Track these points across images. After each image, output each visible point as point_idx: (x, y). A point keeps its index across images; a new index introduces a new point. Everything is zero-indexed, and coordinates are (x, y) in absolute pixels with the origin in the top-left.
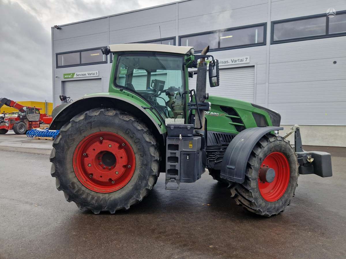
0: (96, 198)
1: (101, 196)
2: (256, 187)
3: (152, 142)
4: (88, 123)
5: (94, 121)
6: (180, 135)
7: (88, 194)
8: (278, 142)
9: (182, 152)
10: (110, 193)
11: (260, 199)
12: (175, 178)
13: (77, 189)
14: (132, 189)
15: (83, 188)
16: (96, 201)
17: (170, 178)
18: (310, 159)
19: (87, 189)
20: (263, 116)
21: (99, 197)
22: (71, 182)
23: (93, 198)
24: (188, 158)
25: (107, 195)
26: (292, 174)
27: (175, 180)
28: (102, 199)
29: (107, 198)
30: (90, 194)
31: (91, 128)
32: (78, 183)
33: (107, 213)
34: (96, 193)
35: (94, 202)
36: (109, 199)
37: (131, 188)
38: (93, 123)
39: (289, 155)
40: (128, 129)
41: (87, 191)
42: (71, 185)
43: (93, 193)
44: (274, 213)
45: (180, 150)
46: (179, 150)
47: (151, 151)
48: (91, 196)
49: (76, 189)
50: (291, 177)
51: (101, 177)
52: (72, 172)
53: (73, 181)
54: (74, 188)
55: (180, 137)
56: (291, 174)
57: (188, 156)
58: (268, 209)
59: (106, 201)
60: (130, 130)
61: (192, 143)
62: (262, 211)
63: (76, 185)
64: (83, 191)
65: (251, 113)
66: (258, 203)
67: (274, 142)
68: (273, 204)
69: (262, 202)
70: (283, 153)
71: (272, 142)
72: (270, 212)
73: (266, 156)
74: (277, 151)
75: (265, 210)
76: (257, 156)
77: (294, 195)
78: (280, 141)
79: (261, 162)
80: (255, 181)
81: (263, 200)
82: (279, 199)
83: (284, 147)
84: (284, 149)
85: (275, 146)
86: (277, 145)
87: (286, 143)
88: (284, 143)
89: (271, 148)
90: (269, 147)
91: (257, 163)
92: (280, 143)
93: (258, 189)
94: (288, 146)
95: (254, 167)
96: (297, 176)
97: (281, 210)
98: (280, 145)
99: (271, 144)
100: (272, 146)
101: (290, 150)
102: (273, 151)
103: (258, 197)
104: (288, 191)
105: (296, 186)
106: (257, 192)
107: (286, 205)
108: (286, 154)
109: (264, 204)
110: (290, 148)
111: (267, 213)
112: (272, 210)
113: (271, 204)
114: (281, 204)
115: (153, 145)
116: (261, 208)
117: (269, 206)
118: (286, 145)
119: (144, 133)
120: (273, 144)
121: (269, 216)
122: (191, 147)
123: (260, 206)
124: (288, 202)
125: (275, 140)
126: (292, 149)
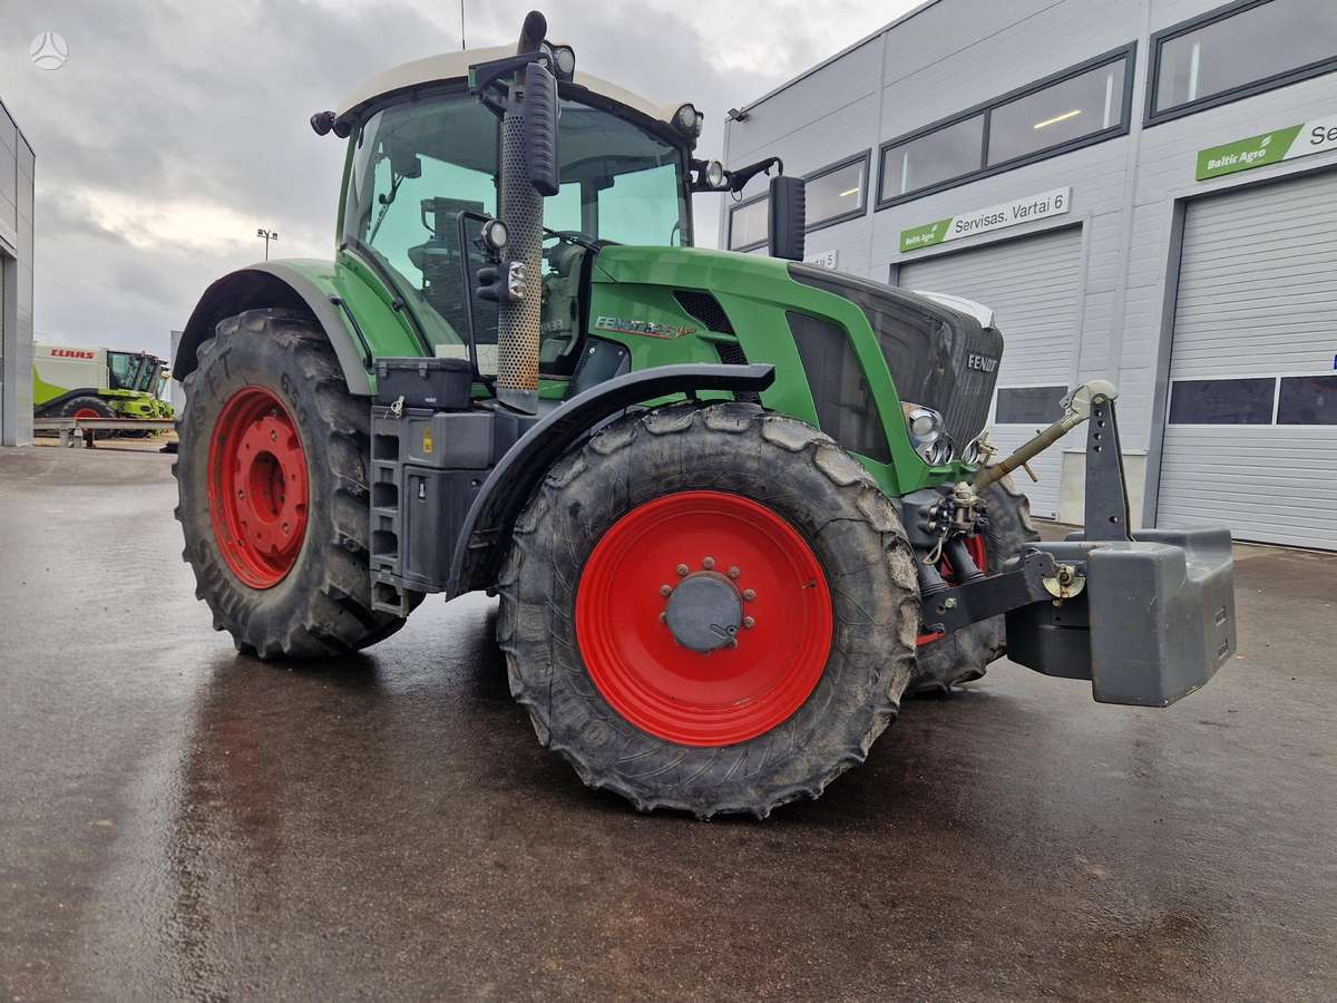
0: (235, 598)
2: (541, 636)
3: (332, 425)
4: (221, 358)
5: (230, 351)
6: (402, 399)
7: (226, 581)
8: (710, 438)
9: (407, 467)
10: (262, 592)
11: (573, 702)
12: (390, 568)
13: (210, 563)
15: (221, 565)
16: (234, 607)
17: (382, 566)
18: (1063, 581)
19: (228, 570)
20: (837, 331)
21: (240, 597)
22: (199, 541)
23: (230, 596)
24: (422, 495)
25: (256, 596)
26: (846, 632)
27: (391, 573)
28: (243, 605)
29: (253, 604)
30: (229, 585)
31: (227, 375)
32: (214, 547)
33: (252, 653)
34: (239, 583)
35: (229, 609)
36: (254, 608)
38: (228, 358)
39: (811, 523)
40: (287, 375)
41: (226, 573)
42: (199, 549)
44: (670, 798)
45: (402, 460)
46: (400, 458)
47: (333, 457)
48: (228, 589)
49: (207, 563)
50: (835, 647)
51: (259, 536)
52: (206, 510)
53: (204, 538)
54: (204, 557)
55: (398, 409)
56: (836, 632)
57: (422, 486)
58: (625, 767)
59: (247, 612)
60: (290, 380)
61: (429, 435)
62: (583, 763)
63: (207, 551)
64: (220, 569)
65: (783, 312)
66: (555, 720)
67: (677, 438)
68: (676, 755)
69: (588, 718)
70: (768, 503)
71: (663, 434)
72: (642, 786)
73: (624, 504)
74: (713, 487)
75: (609, 769)
76: (555, 492)
77: (852, 751)
78: (728, 437)
79: (577, 526)
80: (537, 609)
81: (601, 713)
82: (731, 746)
83: (758, 472)
84: (761, 482)
85: (689, 459)
86: (700, 457)
87: (787, 449)
88: (768, 452)
89: (657, 466)
90: (636, 457)
91: (550, 528)
92: (726, 443)
93: (556, 652)
94: (799, 467)
95: (534, 541)
96: (891, 653)
97: (737, 805)
98: (723, 454)
99: (655, 445)
100: (666, 454)
101: (813, 491)
102: (685, 487)
103: (554, 690)
104: (808, 717)
105: (872, 707)
106: (548, 666)
107: (779, 786)
108: (788, 511)
109: (600, 734)
110: (822, 480)
111: (624, 787)
112: (655, 779)
113: (659, 752)
114: (733, 768)
115: (336, 436)
116: (582, 749)
117: (640, 755)
118: (781, 463)
119: (317, 390)
120: (667, 446)
121: (641, 808)
122: (428, 447)
123: (574, 738)
124: (799, 779)
125: (689, 428)
126: (841, 493)
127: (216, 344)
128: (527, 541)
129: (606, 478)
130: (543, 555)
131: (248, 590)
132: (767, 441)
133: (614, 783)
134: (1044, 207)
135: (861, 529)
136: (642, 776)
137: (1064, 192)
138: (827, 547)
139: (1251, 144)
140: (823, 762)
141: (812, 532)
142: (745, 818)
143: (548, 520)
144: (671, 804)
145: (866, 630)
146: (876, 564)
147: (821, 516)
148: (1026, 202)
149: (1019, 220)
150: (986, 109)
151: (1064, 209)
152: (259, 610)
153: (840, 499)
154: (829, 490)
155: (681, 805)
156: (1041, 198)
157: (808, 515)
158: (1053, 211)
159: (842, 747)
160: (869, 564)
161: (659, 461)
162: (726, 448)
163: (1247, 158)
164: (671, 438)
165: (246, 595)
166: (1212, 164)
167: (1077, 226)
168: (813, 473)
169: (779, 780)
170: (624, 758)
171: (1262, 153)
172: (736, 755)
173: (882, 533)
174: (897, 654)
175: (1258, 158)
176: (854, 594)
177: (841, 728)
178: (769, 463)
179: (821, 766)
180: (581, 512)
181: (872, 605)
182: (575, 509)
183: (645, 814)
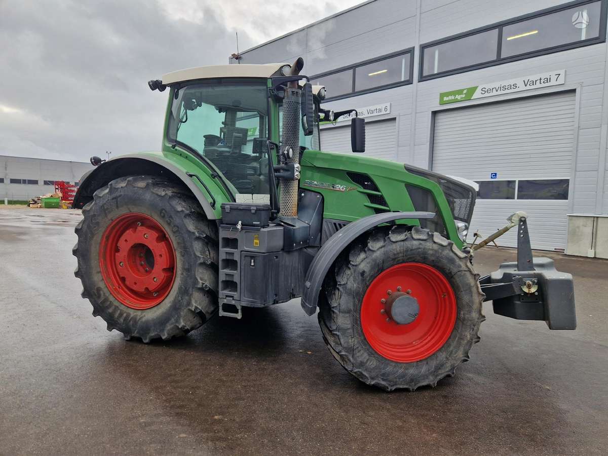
0: (125, 315)
1: (132, 313)
2: (349, 326)
3: (196, 233)
4: (113, 199)
5: (120, 196)
6: (240, 222)
7: (117, 308)
8: (415, 242)
9: (243, 252)
10: (143, 311)
11: (362, 352)
12: (232, 297)
13: (103, 299)
14: (171, 306)
15: (111, 299)
16: (125, 319)
17: (227, 296)
18: (529, 287)
19: (116, 301)
20: (429, 192)
21: (128, 315)
22: (96, 288)
23: (121, 315)
24: (252, 264)
25: (139, 313)
26: (462, 313)
27: (233, 299)
28: (132, 318)
29: (138, 317)
30: (119, 309)
31: (117, 207)
32: (105, 290)
33: (139, 340)
34: (126, 308)
35: (122, 320)
36: (140, 319)
37: (169, 305)
38: (119, 199)
39: (451, 273)
40: (164, 209)
41: (116, 303)
42: (96, 292)
43: (122, 307)
44: (401, 384)
45: (240, 248)
46: (239, 248)
47: (196, 248)
48: (119, 311)
49: (102, 299)
50: (458, 318)
51: (135, 283)
52: (98, 272)
53: (99, 286)
54: (99, 297)
55: (239, 227)
56: (458, 313)
57: (252, 261)
58: (383, 375)
59: (135, 321)
60: (166, 212)
61: (258, 238)
62: (367, 375)
63: (102, 292)
64: (111, 302)
65: (404, 184)
66: (355, 359)
67: (402, 243)
68: (401, 367)
69: (368, 357)
70: (434, 266)
71: (397, 242)
72: (390, 381)
73: (381, 270)
74: (414, 261)
75: (377, 376)
76: (354, 267)
77: (465, 357)
78: (421, 242)
79: (363, 280)
80: (347, 315)
81: (372, 354)
82: (420, 361)
83: (432, 255)
84: (433, 258)
85: (407, 251)
86: (411, 250)
87: (442, 245)
88: (435, 247)
89: (395, 254)
90: (387, 251)
91: (353, 281)
92: (420, 244)
93: (355, 332)
94: (446, 252)
95: (346, 287)
96: (478, 319)
97: (424, 383)
98: (419, 248)
99: (394, 246)
100: (398, 250)
101: (452, 261)
102: (403, 262)
103: (355, 348)
104: (449, 346)
105: (472, 340)
106: (352, 338)
107: (440, 374)
108: (442, 269)
109: (373, 363)
110: (455, 257)
111: (383, 383)
112: (396, 378)
113: (395, 366)
114: (424, 369)
115: (198, 238)
116: (366, 370)
117: (389, 369)
118: (440, 251)
119: (185, 217)
120: (398, 247)
121: (389, 390)
122: (256, 243)
123: (362, 366)
124: (447, 370)
125: (406, 239)
126: (461, 261)
127: (108, 192)
128: (343, 288)
129: (375, 260)
130: (349, 293)
131: (133, 310)
132: (435, 242)
133: (379, 382)
134: (380, 110)
135: (468, 274)
136: (391, 377)
137: (388, 105)
138: (456, 282)
139: (460, 92)
140: (455, 362)
141: (450, 276)
142: (427, 387)
143: (352, 279)
144: (401, 387)
145: (470, 312)
146: (473, 286)
147: (454, 270)
148: (373, 108)
149: (370, 115)
150: (354, 67)
151: (388, 112)
152: (144, 319)
153: (461, 263)
154: (457, 260)
155: (405, 387)
156: (378, 107)
157: (449, 270)
158: (383, 112)
159: (462, 355)
160: (471, 287)
161: (396, 253)
162: (421, 246)
163: (458, 97)
164: (400, 243)
165: (131, 313)
166: (445, 99)
167: (394, 119)
168: (451, 254)
169: (440, 372)
170: (383, 371)
171: (464, 96)
172: (424, 364)
173: (475, 275)
174: (480, 319)
175: (462, 98)
176: (465, 298)
177: (462, 349)
178: (436, 251)
179: (454, 364)
180: (365, 275)
181: (472, 302)
182: (363, 273)
183: (391, 392)
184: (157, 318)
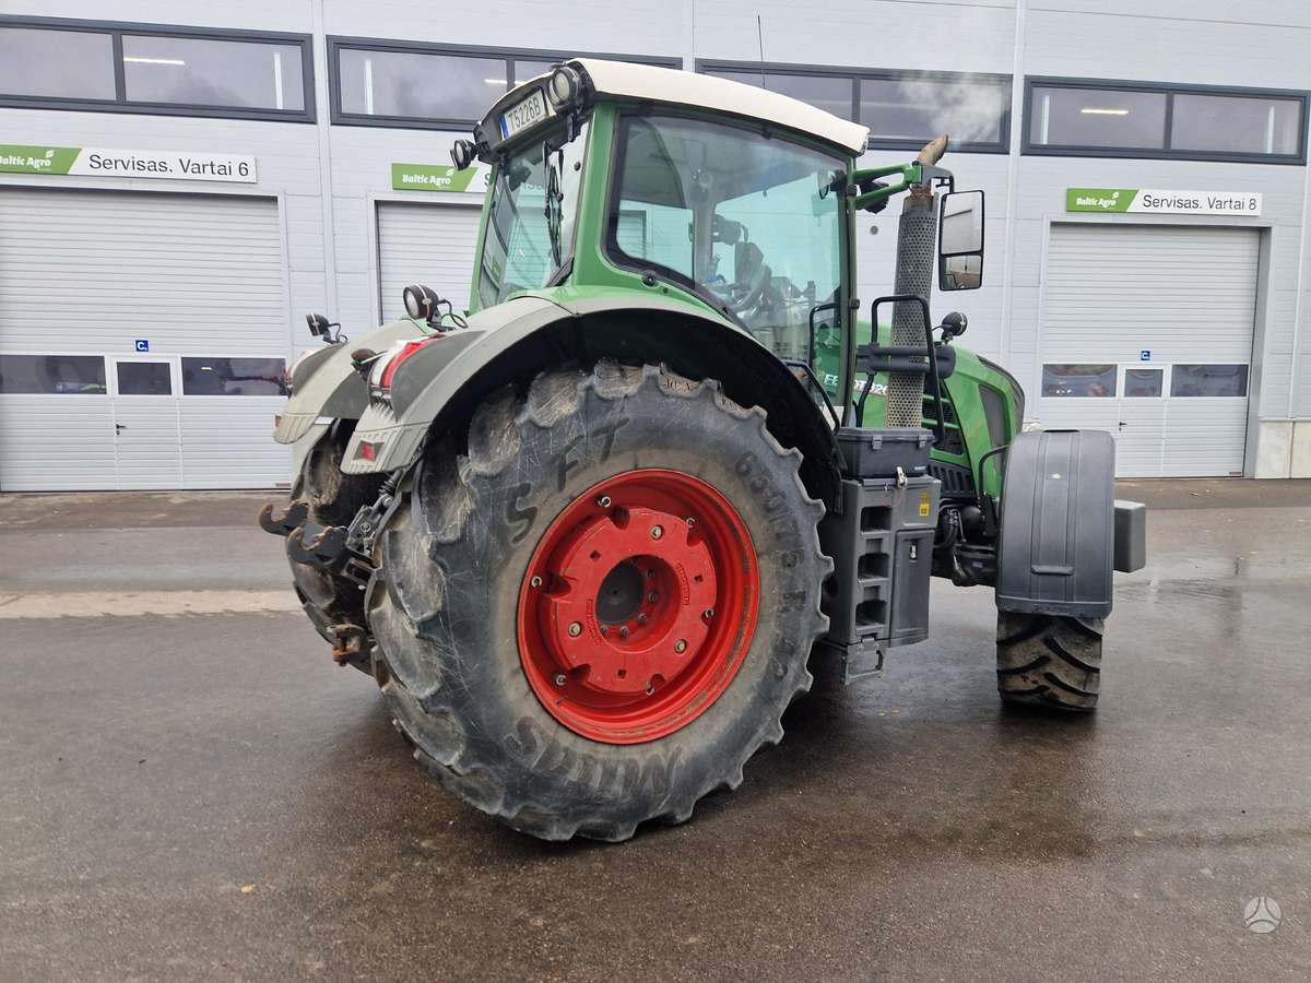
0: (621, 770)
1: (640, 757)
4: (597, 433)
5: (622, 423)
6: (899, 470)
7: (587, 759)
9: (899, 533)
10: (668, 739)
12: (874, 635)
13: (544, 750)
14: (754, 702)
15: (565, 739)
16: (627, 783)
17: (864, 636)
19: (580, 741)
21: (631, 767)
22: (516, 723)
23: (610, 774)
24: (913, 556)
25: (657, 749)
27: (876, 640)
28: (647, 770)
29: (664, 763)
30: (596, 762)
31: (606, 455)
32: (542, 721)
33: (664, 824)
34: (614, 749)
35: (617, 788)
36: (671, 764)
37: (749, 698)
38: (616, 433)
40: (750, 453)
41: (582, 748)
42: (515, 736)
43: (603, 752)
45: (895, 528)
46: (892, 526)
48: (599, 769)
49: (541, 750)
51: (622, 673)
52: (513, 672)
53: (523, 715)
54: (530, 748)
55: (902, 478)
57: (914, 549)
59: (662, 775)
60: (755, 458)
61: (924, 501)
63: (534, 732)
64: (566, 750)
65: (976, 385)
122: (924, 511)
127: (576, 414)
134: (224, 169)
137: (249, 160)
148: (198, 158)
149: (189, 176)
150: (114, 31)
151: (252, 178)
152: (682, 760)
156: (219, 159)
158: (236, 176)
163: (437, 181)
165: (637, 757)
166: (406, 178)
167: (273, 200)
184: (719, 743)
